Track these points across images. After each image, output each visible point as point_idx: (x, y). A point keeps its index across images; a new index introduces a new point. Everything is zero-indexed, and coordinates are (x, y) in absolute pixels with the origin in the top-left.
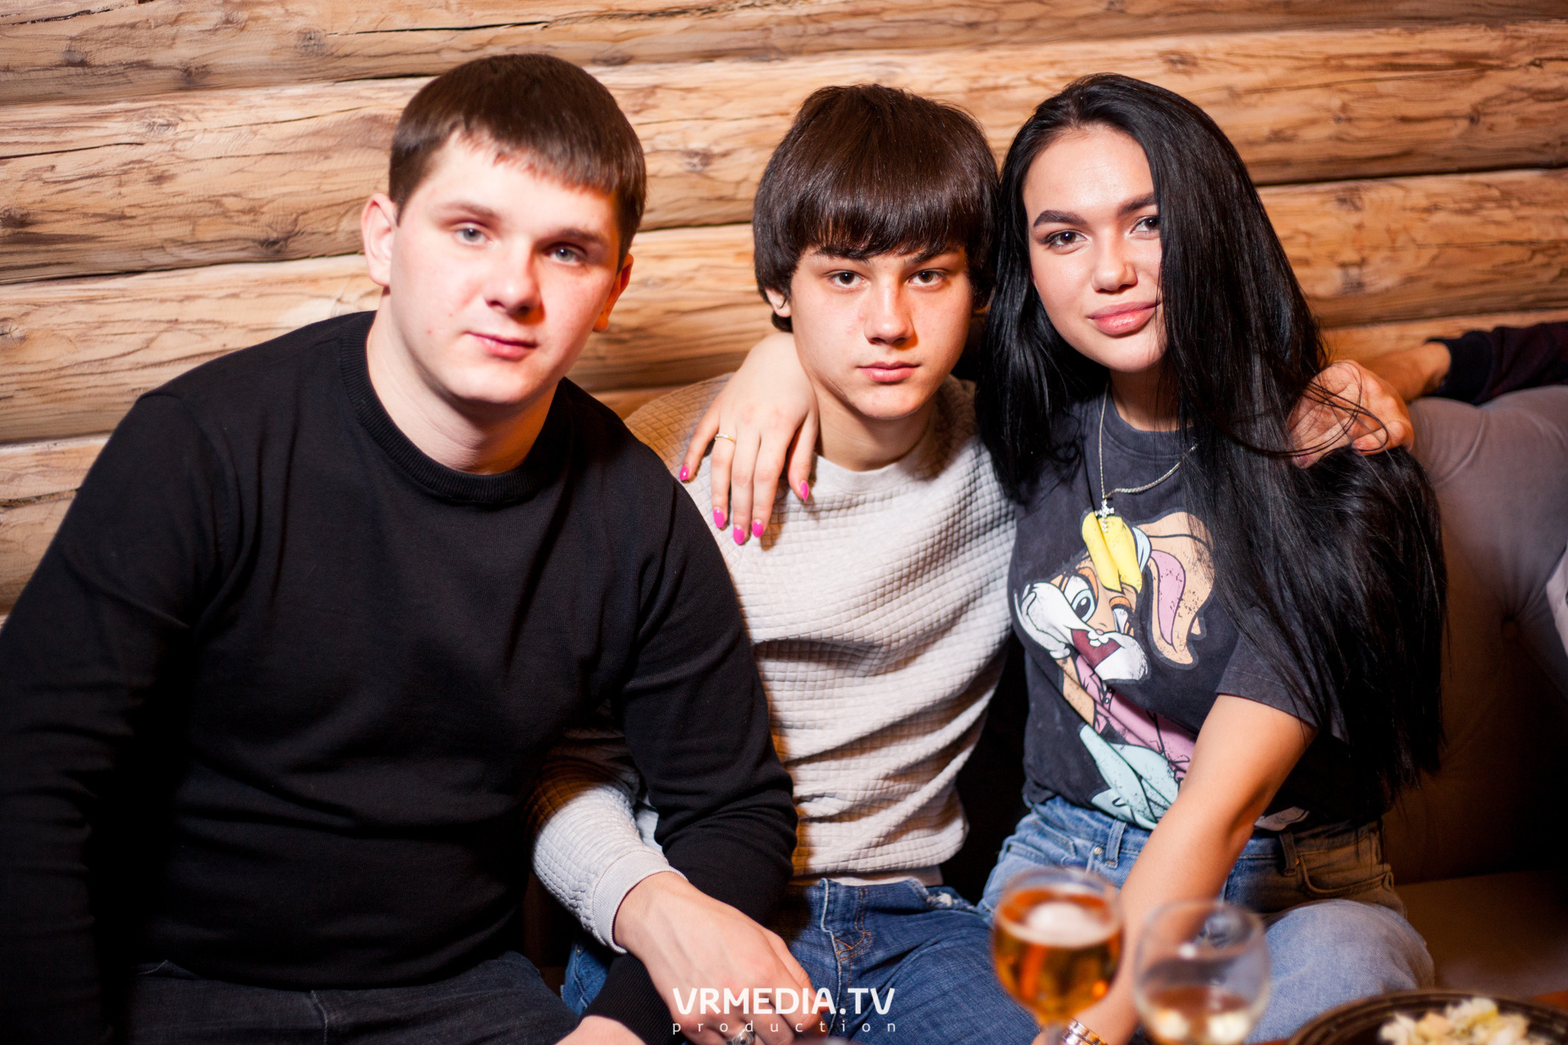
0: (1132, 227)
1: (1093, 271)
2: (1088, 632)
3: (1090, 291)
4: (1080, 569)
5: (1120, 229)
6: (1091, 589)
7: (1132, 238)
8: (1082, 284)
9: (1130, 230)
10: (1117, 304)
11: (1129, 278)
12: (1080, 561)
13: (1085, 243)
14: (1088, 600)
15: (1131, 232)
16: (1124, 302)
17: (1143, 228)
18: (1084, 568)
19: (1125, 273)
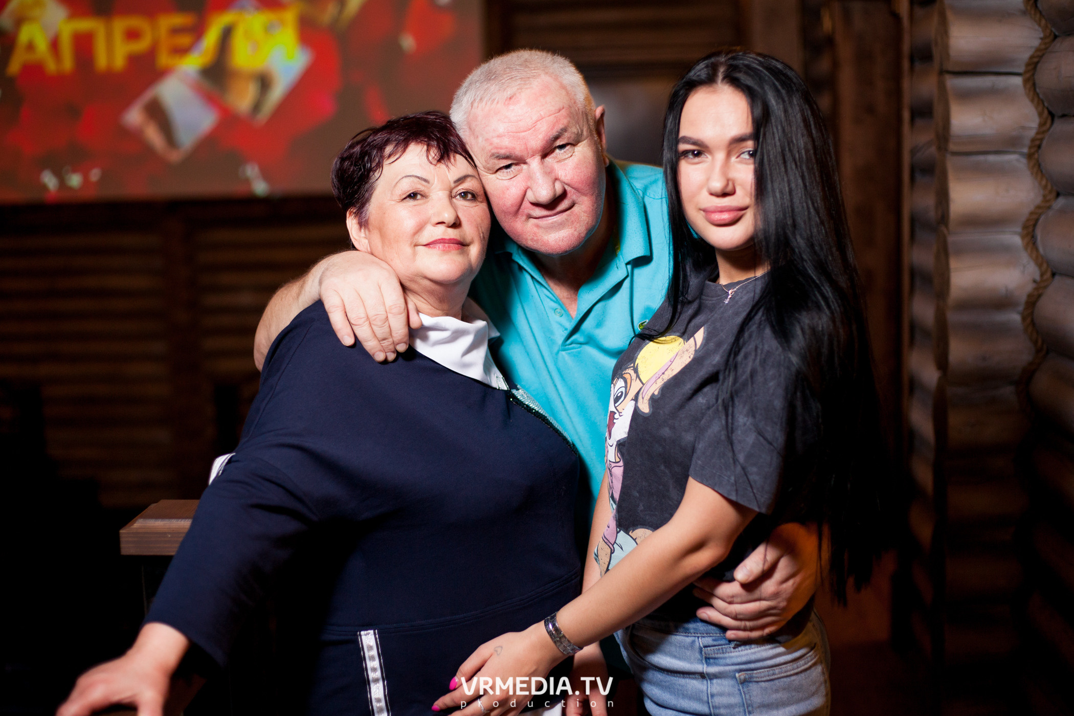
0: (738, 154)
1: (708, 180)
2: (616, 413)
3: (705, 193)
4: (625, 373)
5: (729, 155)
6: (626, 387)
7: (736, 162)
8: (701, 188)
9: (736, 156)
10: (719, 205)
11: (730, 188)
12: (626, 369)
13: (706, 159)
14: (622, 392)
15: (737, 157)
16: (724, 205)
17: (746, 156)
18: (626, 373)
19: (727, 185)
